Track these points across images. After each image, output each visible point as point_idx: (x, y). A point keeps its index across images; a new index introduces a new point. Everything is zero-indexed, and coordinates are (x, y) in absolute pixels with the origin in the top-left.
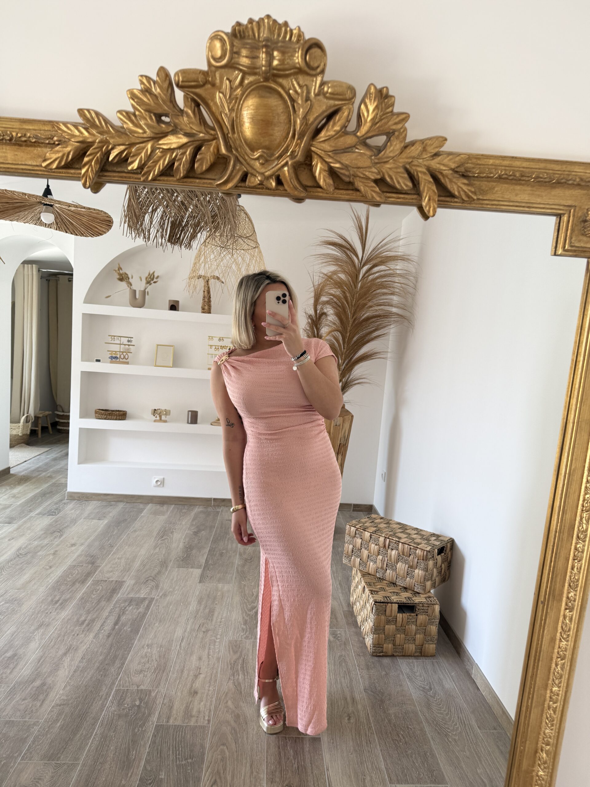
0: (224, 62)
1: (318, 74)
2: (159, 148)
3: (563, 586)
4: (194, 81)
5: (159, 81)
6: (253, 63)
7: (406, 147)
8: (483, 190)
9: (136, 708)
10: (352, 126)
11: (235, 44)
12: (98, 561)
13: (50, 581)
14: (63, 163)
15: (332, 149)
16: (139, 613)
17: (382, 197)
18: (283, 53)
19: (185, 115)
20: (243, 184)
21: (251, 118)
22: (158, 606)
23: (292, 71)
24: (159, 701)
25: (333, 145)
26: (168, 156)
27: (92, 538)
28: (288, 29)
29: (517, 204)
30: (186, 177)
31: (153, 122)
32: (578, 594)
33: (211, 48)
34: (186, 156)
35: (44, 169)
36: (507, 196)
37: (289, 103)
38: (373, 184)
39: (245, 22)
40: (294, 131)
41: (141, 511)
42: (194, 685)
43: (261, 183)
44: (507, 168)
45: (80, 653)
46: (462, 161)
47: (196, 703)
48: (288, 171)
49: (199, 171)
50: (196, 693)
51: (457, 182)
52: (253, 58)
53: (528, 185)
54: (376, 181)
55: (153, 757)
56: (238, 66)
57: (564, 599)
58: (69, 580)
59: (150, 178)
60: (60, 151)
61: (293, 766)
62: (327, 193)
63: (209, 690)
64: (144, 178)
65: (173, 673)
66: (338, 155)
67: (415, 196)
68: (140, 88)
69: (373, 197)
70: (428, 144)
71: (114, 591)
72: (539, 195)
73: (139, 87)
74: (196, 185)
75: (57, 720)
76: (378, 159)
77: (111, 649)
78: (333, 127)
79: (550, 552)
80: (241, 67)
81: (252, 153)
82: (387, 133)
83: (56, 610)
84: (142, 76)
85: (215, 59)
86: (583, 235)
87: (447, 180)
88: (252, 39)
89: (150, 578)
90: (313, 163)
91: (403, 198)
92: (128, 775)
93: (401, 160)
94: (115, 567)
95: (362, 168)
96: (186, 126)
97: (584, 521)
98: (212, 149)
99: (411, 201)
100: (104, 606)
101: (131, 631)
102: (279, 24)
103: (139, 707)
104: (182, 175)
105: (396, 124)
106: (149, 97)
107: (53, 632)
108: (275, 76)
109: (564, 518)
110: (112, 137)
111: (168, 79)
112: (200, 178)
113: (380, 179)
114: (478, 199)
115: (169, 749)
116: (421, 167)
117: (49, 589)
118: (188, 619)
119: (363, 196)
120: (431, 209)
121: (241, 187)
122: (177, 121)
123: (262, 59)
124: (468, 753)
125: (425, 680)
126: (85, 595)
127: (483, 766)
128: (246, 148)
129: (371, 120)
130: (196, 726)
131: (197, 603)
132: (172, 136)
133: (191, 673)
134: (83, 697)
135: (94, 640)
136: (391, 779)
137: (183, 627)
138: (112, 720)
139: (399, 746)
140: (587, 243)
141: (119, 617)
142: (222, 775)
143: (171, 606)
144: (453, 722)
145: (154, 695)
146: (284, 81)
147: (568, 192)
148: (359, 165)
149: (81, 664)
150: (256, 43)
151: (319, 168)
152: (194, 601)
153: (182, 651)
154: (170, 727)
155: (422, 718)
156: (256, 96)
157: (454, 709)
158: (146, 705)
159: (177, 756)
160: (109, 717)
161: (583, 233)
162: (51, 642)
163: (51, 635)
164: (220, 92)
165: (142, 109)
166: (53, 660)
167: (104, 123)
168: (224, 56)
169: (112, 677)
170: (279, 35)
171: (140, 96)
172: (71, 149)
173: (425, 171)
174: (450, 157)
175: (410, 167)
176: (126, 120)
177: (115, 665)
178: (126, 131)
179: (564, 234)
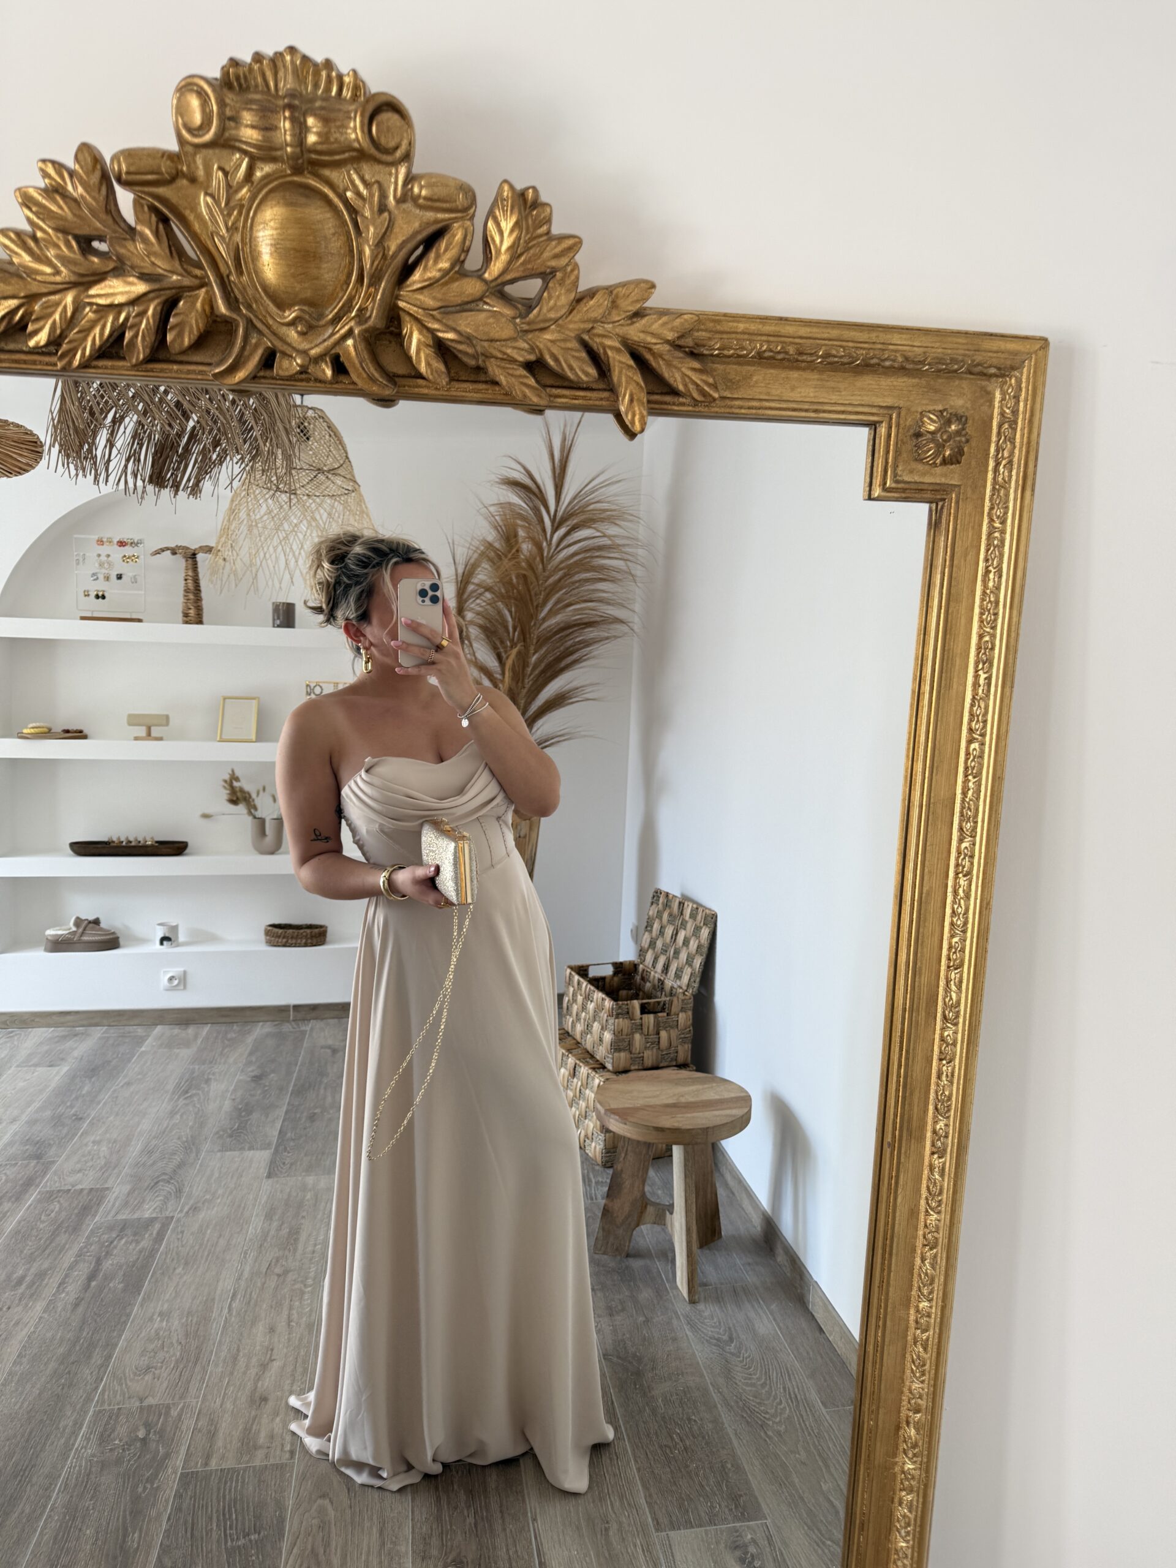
0: (209, 137)
1: (399, 161)
2: (91, 304)
3: (926, 1111)
4: (155, 173)
5: (80, 171)
6: (266, 139)
7: (579, 300)
8: (731, 381)
9: (138, 1444)
10: (474, 261)
11: (228, 101)
12: (53, 1151)
15: (439, 304)
16: (140, 1252)
17: (543, 395)
18: (326, 121)
19: (138, 238)
20: (268, 373)
21: (271, 245)
22: (182, 1232)
23: (347, 155)
24: (188, 1423)
25: (439, 296)
26: (110, 319)
27: (36, 1105)
28: (334, 74)
30: (151, 360)
31: (74, 252)
32: (951, 1124)
33: (181, 110)
34: (148, 320)
36: (776, 391)
37: (346, 216)
38: (522, 372)
39: (247, 58)
40: (361, 269)
41: (141, 1040)
42: (260, 1384)
43: (304, 370)
44: (771, 339)
45: (15, 1346)
46: (687, 326)
47: (265, 1420)
48: (355, 347)
49: (175, 348)
50: (264, 1399)
51: (680, 365)
52: (267, 128)
53: (813, 370)
54: (528, 366)
55: (177, 1539)
56: (237, 144)
57: (929, 1134)
59: (76, 363)
61: (465, 1521)
62: (436, 389)
64: (64, 362)
65: (216, 1365)
66: (451, 316)
67: (606, 394)
68: (42, 185)
69: (525, 396)
70: (621, 295)
71: (86, 1210)
72: (833, 388)
73: (42, 183)
74: (174, 375)
76: (529, 323)
77: (81, 1329)
78: (436, 262)
79: (897, 1049)
80: (244, 147)
81: (279, 312)
82: (541, 273)
84: (44, 161)
85: (190, 130)
86: (916, 460)
87: (661, 362)
88: (262, 92)
89: (164, 1177)
90: (405, 331)
91: (584, 398)
93: (571, 326)
94: (86, 1162)
95: (497, 341)
96: (142, 260)
97: (953, 988)
98: (199, 305)
99: (597, 402)
100: (66, 1244)
101: (124, 1290)
102: (316, 65)
103: (144, 1440)
104: (141, 356)
105: (556, 256)
106: (61, 202)
108: (313, 163)
109: (917, 984)
111: (99, 167)
112: (181, 363)
113: (536, 362)
114: (723, 398)
115: (211, 1519)
116: (610, 337)
118: (246, 1253)
119: (506, 394)
120: (637, 418)
121: (263, 377)
122: (122, 251)
123: (285, 131)
124: (803, 1455)
125: (720, 1323)
126: (23, 1223)
127: (832, 1475)
128: (268, 302)
129: (508, 249)
130: (266, 1465)
131: (263, 1218)
132: (115, 281)
133: (254, 1360)
134: (23, 1436)
135: (46, 1316)
136: (658, 1523)
137: (234, 1270)
138: (88, 1475)
139: (674, 1457)
140: (924, 474)
141: (99, 1262)
142: (322, 1558)
143: (209, 1231)
144: (775, 1399)
145: (176, 1414)
146: (333, 175)
147: (886, 382)
148: (492, 334)
149: (17, 1368)
150: (270, 101)
151: (415, 340)
152: (257, 1215)
153: (233, 1319)
154: (211, 1475)
155: (716, 1397)
156: (279, 203)
157: (777, 1374)
158: (161, 1436)
159: (228, 1532)
160: (80, 1470)
161: (916, 457)
164: (207, 195)
165: (48, 226)
168: (208, 124)
169: (86, 1384)
170: (317, 86)
171: (41, 200)
173: (618, 346)
174: (663, 319)
175: (589, 338)
176: (17, 249)
177: (92, 1362)
178: (19, 271)
179: (882, 460)
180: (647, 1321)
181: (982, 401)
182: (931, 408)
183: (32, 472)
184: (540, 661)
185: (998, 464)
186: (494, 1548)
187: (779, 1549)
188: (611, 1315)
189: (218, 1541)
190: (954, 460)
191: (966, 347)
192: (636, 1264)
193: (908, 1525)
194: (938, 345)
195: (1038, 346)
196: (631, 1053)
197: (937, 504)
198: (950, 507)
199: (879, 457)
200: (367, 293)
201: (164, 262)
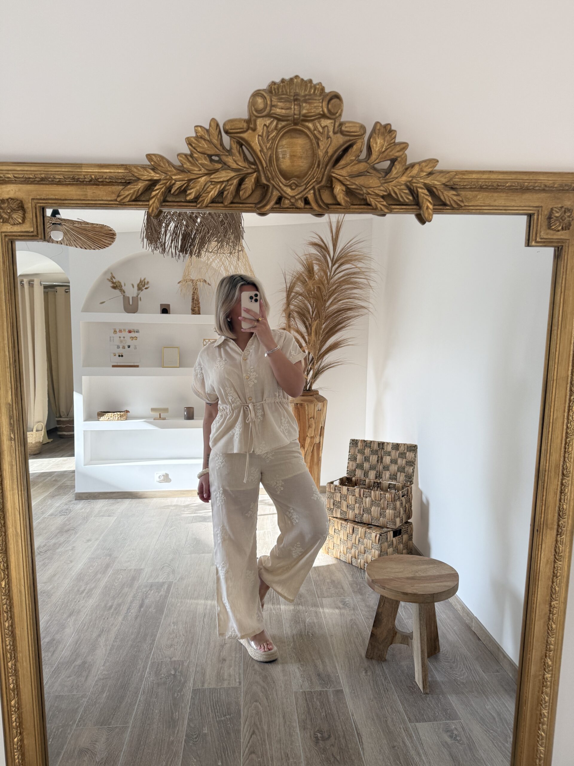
0: (265, 114)
1: (336, 118)
2: (212, 182)
4: (240, 129)
5: (211, 129)
6: (286, 113)
7: (407, 169)
8: (468, 198)
9: (172, 677)
10: (364, 155)
11: (273, 99)
12: (115, 553)
13: (73, 574)
14: (133, 197)
15: (350, 174)
16: (161, 596)
17: (388, 208)
18: (310, 103)
19: (232, 154)
20: (277, 206)
22: (178, 588)
23: (317, 117)
24: (192, 669)
25: (349, 171)
26: (218, 186)
27: (105, 533)
28: (313, 85)
29: (496, 208)
30: (232, 203)
31: (208, 162)
32: (566, 521)
33: (252, 104)
34: (233, 186)
35: (118, 203)
36: (487, 202)
37: (314, 141)
38: (381, 199)
39: (278, 80)
40: (319, 162)
41: (146, 505)
42: (221, 654)
43: (293, 204)
44: (487, 180)
45: (112, 635)
46: (451, 177)
47: (226, 668)
48: (314, 193)
49: (243, 198)
50: (224, 660)
51: (447, 194)
52: (287, 108)
53: (503, 193)
54: (383, 197)
55: (195, 716)
56: (274, 115)
58: (91, 571)
59: (204, 205)
60: (132, 188)
61: (321, 714)
62: (344, 209)
63: (236, 657)
64: (199, 205)
65: (201, 645)
66: (353, 179)
67: (415, 207)
69: (382, 210)
70: (424, 165)
71: (134, 579)
72: (512, 199)
73: (194, 135)
74: (240, 208)
75: (102, 692)
76: (385, 180)
77: (140, 628)
78: (349, 157)
80: (277, 116)
81: (285, 181)
82: (392, 159)
83: (84, 598)
84: (197, 126)
85: (257, 111)
86: (550, 229)
87: (440, 192)
89: (166, 565)
90: (333, 186)
91: (405, 208)
92: (174, 732)
93: (403, 180)
94: (131, 557)
95: (373, 188)
96: (233, 163)
98: (253, 180)
99: (411, 210)
101: (156, 612)
102: (306, 82)
103: (174, 675)
104: (229, 202)
106: (204, 142)
107: (85, 618)
108: (303, 121)
110: (175, 175)
111: (217, 127)
112: (243, 203)
113: (386, 195)
114: (465, 206)
115: (208, 708)
116: (419, 183)
117: (73, 581)
119: (373, 209)
120: (429, 216)
121: (275, 208)
122: (226, 159)
123: (294, 109)
124: (476, 693)
126: (108, 583)
128: (281, 177)
129: (379, 149)
130: (229, 688)
132: (221, 171)
133: (217, 644)
134: (122, 671)
135: (124, 622)
136: (410, 719)
138: (153, 688)
139: (414, 692)
140: (553, 235)
141: (143, 600)
142: (259, 726)
143: (189, 588)
144: (460, 668)
145: (187, 664)
146: (310, 125)
147: (536, 196)
148: (370, 185)
149: (115, 643)
150: (288, 98)
151: (338, 189)
153: (206, 626)
154: (205, 690)
155: (432, 667)
156: (289, 137)
157: (460, 658)
158: (181, 674)
159: (217, 714)
160: (149, 686)
161: (549, 227)
162: (84, 626)
163: (83, 620)
164: (259, 135)
165: (199, 152)
166: (89, 642)
167: (167, 165)
168: (265, 108)
169: (146, 651)
170: (305, 90)
171: (195, 142)
172: (140, 186)
173: (422, 186)
174: (442, 174)
175: (410, 184)
176: (185, 161)
177: (147, 642)
178: (185, 170)
179: (535, 229)
182: (556, 206)
183: (110, 247)
184: (326, 327)
186: (336, 726)
187: (468, 733)
189: (213, 718)
190: (567, 228)
191: (572, 179)
193: (547, 703)
194: (559, 179)
197: (558, 248)
198: (565, 249)
199: (533, 228)
200: (320, 171)
201: (242, 164)
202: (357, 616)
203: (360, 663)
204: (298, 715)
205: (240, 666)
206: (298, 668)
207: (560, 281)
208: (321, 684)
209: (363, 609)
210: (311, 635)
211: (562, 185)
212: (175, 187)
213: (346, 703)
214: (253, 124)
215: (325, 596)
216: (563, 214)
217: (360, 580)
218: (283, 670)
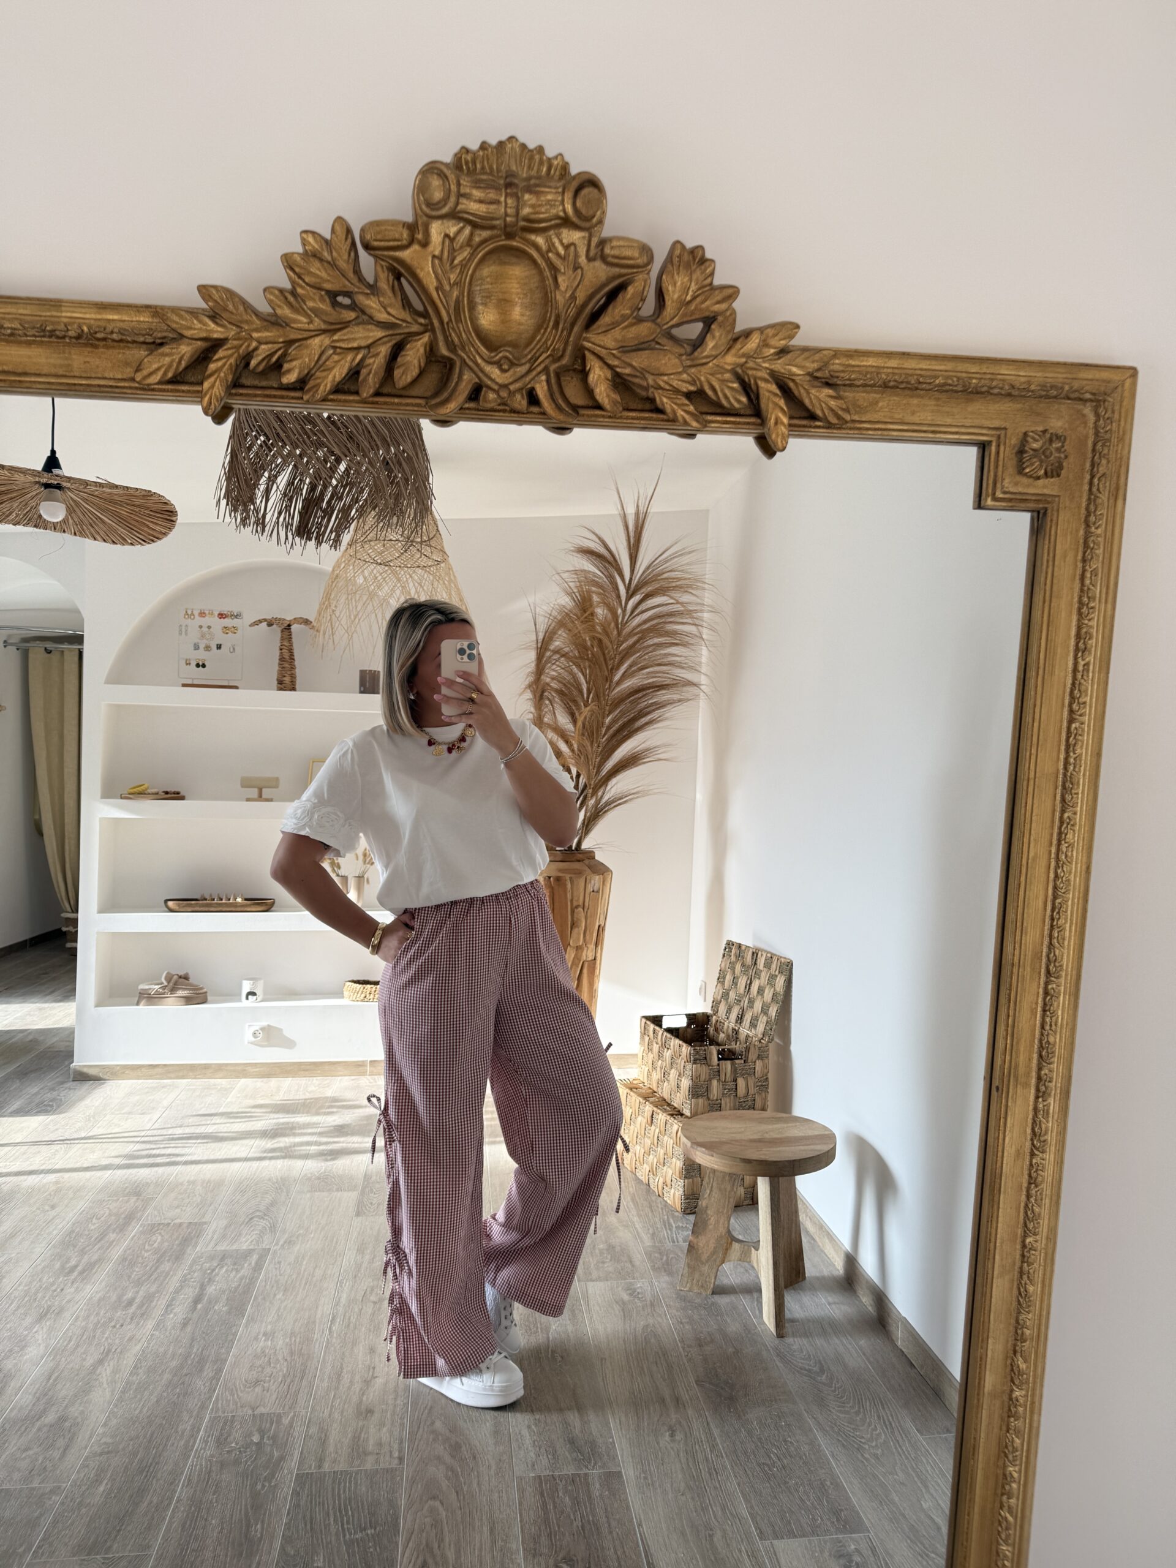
0: (445, 211)
1: (592, 228)
2: (335, 348)
4: (395, 240)
5: (335, 239)
6: (489, 212)
7: (736, 340)
8: (859, 407)
9: (254, 1448)
10: (649, 308)
11: (462, 182)
12: (150, 1189)
13: (55, 1232)
14: (170, 375)
15: (621, 344)
16: (241, 1279)
17: (700, 421)
18: (538, 194)
19: (378, 294)
20: (472, 405)
21: (487, 296)
22: (279, 1263)
23: (553, 222)
24: (299, 1431)
25: (619, 338)
26: (349, 358)
28: (545, 158)
29: (916, 428)
30: (377, 394)
31: (327, 306)
33: (421, 190)
34: (380, 360)
35: (137, 385)
36: (898, 415)
37: (547, 273)
38: (684, 400)
39: (475, 146)
40: (558, 316)
41: (227, 1091)
42: (364, 1398)
43: (504, 402)
44: (896, 371)
45: (129, 1361)
46: (826, 359)
47: (372, 1429)
48: (548, 381)
49: (399, 384)
50: (370, 1411)
51: (818, 394)
52: (491, 203)
53: (930, 398)
54: (689, 395)
55: (297, 1531)
56: (465, 215)
58: (93, 1227)
59: (318, 396)
60: (167, 355)
61: (572, 1523)
62: (610, 417)
63: (395, 1406)
64: (308, 396)
65: (322, 1380)
66: (628, 355)
67: (752, 420)
68: (302, 251)
69: (686, 423)
70: (770, 334)
71: (186, 1242)
72: (948, 412)
73: (302, 249)
74: (395, 407)
75: (98, 1481)
76: (692, 360)
77: (191, 1346)
78: (618, 309)
80: (470, 218)
81: (488, 353)
82: (705, 318)
84: (306, 231)
85: (429, 204)
86: (1019, 473)
87: (802, 391)
88: (486, 175)
89: (258, 1214)
90: (588, 368)
91: (733, 423)
92: (250, 1566)
93: (728, 361)
94: (183, 1199)
95: (667, 374)
96: (379, 311)
98: (421, 349)
99: (745, 426)
100: (169, 1271)
101: (229, 1312)
102: (531, 151)
103: (259, 1445)
104: (372, 391)
106: (320, 266)
107: (71, 1325)
108: (525, 229)
110: (257, 330)
111: (349, 236)
112: (401, 396)
113: (695, 392)
114: (853, 421)
115: (328, 1514)
116: (761, 370)
117: (54, 1246)
118: (342, 1282)
119: (668, 421)
120: (779, 439)
121: (469, 409)
122: (366, 303)
123: (506, 204)
124: (901, 1476)
125: (809, 1356)
126: (128, 1252)
127: (932, 1495)
128: (479, 344)
129: (679, 297)
130: (377, 1470)
131: (355, 1252)
132: (355, 327)
133: (357, 1377)
134: (145, 1437)
135: (157, 1334)
136: (761, 1532)
137: (332, 1297)
138: (209, 1473)
139: (773, 1474)
140: (1028, 486)
141: (202, 1287)
142: (436, 1551)
143: (305, 1263)
144: (870, 1425)
145: (287, 1421)
146: (540, 240)
147: (994, 407)
148: (662, 370)
149: (135, 1378)
150: (494, 181)
151: (598, 375)
152: (349, 1249)
153: (334, 1340)
154: (325, 1476)
155: (811, 1422)
156: (494, 262)
157: (871, 1403)
158: (274, 1441)
159: (345, 1526)
160: (201, 1469)
161: (1020, 471)
162: (70, 1341)
163: (67, 1330)
164: (434, 257)
165: (307, 284)
166: (77, 1375)
167: (241, 308)
168: (445, 200)
169: (200, 1395)
170: (530, 167)
171: (302, 263)
172: (185, 351)
173: (767, 376)
174: (806, 354)
175: (743, 371)
176: (279, 303)
177: (205, 1374)
178: (279, 321)
179: (992, 474)
180: (737, 1352)
181: (1078, 423)
182: (1033, 429)
185: (1092, 477)
186: (603, 1549)
187: (884, 1559)
188: (700, 1345)
189: (337, 1534)
190: (1055, 473)
191: (1064, 376)
192: (723, 1300)
194: (1039, 374)
195: (1128, 375)
196: (708, 1099)
197: (1039, 512)
198: (1052, 515)
199: (989, 471)
200: (560, 336)
201: (397, 312)
202: (660, 1320)
203: (661, 1415)
204: (522, 1527)
205: (402, 1425)
206: (529, 1427)
207: (1043, 579)
208: (576, 1460)
209: (671, 1303)
210: (559, 1359)
211: (1045, 386)
212: (258, 355)
213: (627, 1498)
214: (421, 232)
215: (594, 1277)
216: (1047, 444)
217: (669, 1245)
218: (496, 1433)
